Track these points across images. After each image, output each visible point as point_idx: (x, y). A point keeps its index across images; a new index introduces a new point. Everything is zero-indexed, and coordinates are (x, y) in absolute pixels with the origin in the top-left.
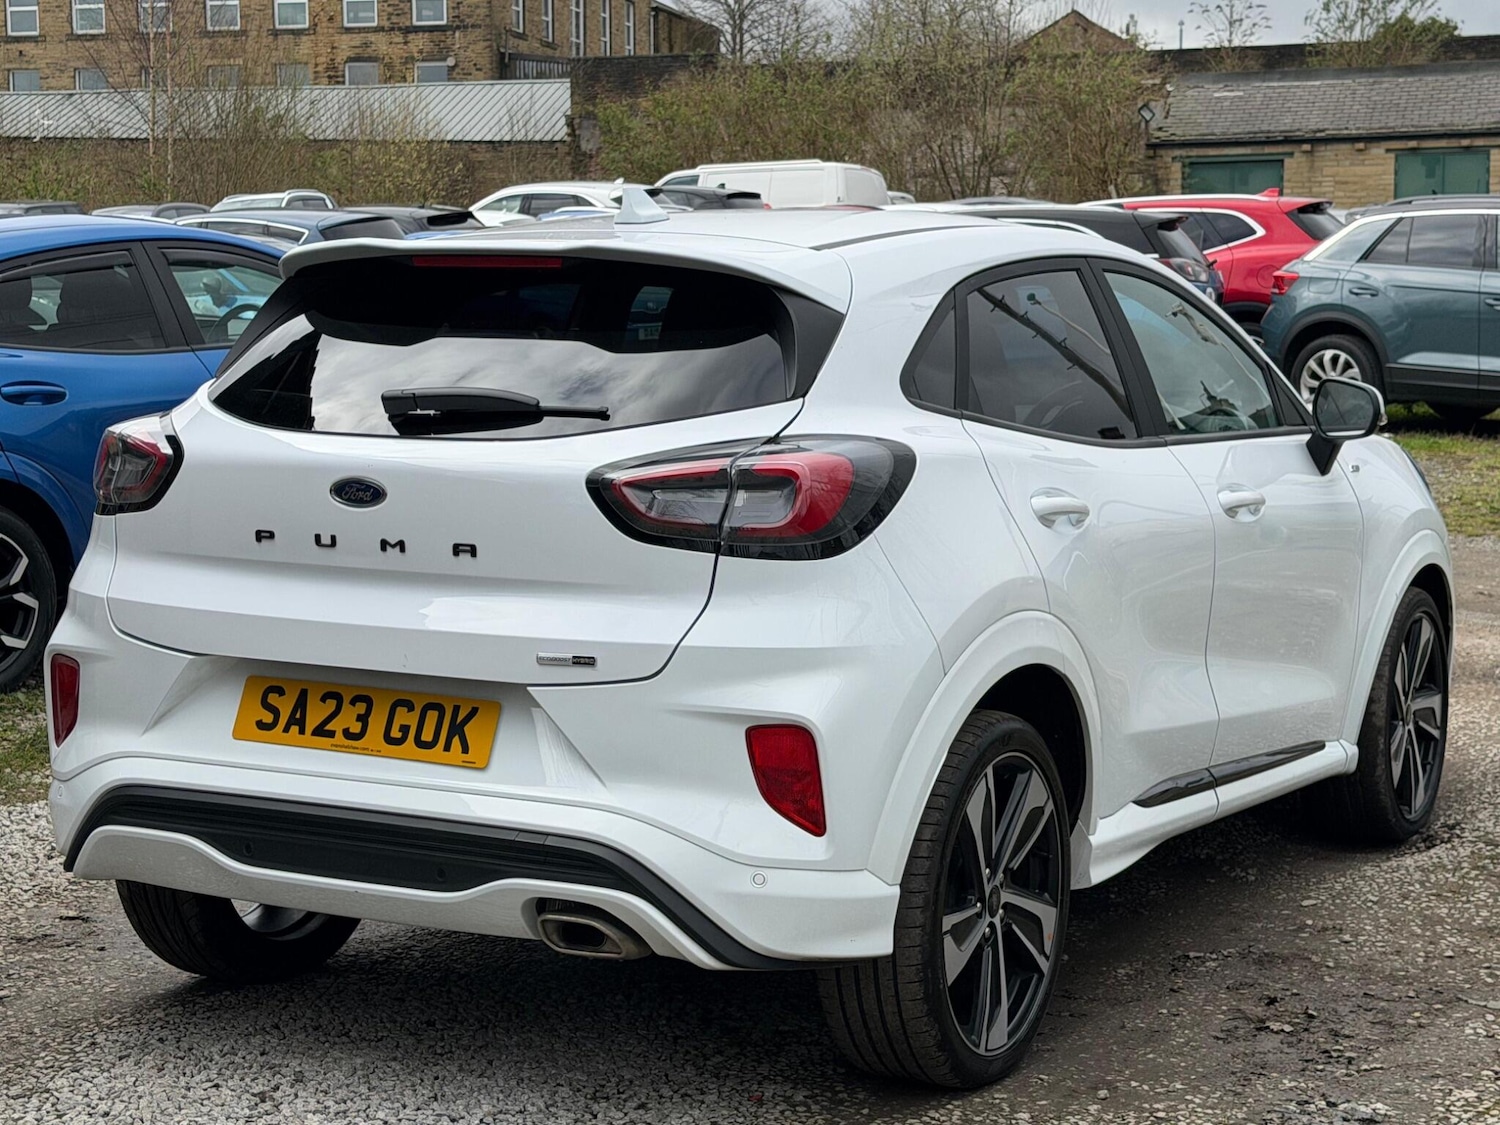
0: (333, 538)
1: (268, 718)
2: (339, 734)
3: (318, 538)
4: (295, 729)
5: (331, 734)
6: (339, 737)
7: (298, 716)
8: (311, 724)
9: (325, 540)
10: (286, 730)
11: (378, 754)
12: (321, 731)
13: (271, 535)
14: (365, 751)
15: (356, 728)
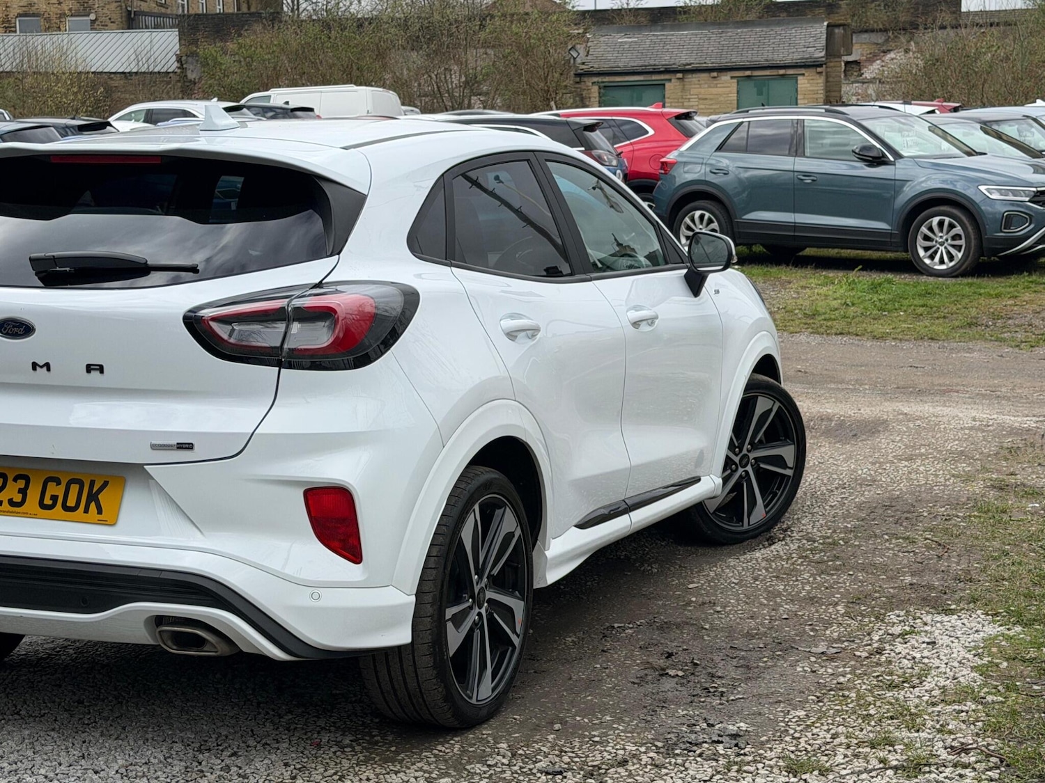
2: (5, 503)
6: (5, 505)
11: (35, 516)
14: (25, 515)
15: (18, 498)
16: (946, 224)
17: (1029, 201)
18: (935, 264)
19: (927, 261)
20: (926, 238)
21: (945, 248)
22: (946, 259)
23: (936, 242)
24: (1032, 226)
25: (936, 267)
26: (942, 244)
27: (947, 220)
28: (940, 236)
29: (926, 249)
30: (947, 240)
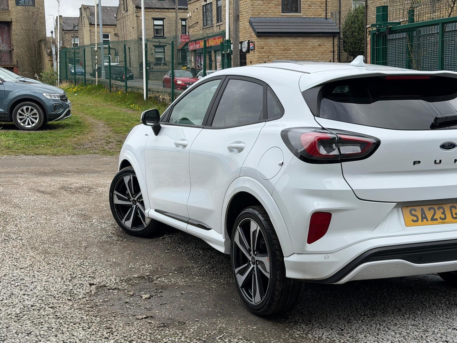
0: (440, 161)
1: (415, 219)
2: (439, 219)
3: (435, 161)
4: (425, 220)
5: (436, 220)
6: (439, 220)
7: (424, 216)
8: (429, 218)
9: (438, 161)
10: (422, 221)
11: (452, 223)
12: (433, 219)
13: (419, 162)
14: (448, 223)
15: (443, 216)
16: (30, 109)
17: (60, 100)
18: (26, 125)
19: (22, 124)
20: (20, 115)
21: (30, 119)
22: (31, 123)
23: (25, 116)
24: (63, 110)
25: (26, 127)
26: (28, 117)
27: (30, 107)
28: (26, 114)
29: (21, 119)
30: (30, 115)
